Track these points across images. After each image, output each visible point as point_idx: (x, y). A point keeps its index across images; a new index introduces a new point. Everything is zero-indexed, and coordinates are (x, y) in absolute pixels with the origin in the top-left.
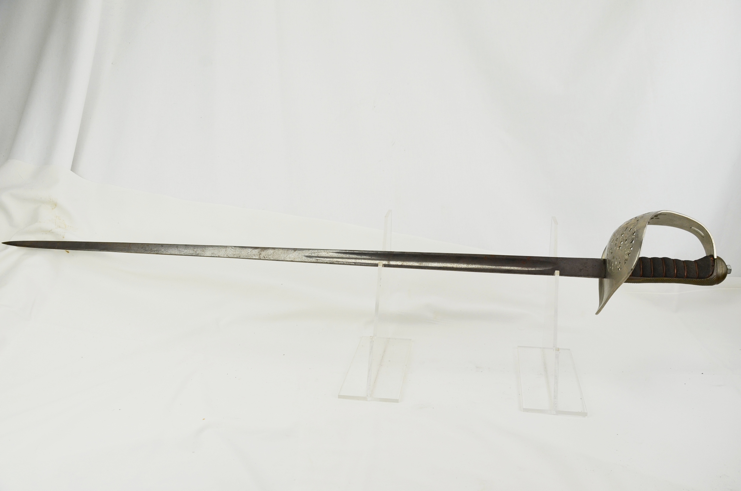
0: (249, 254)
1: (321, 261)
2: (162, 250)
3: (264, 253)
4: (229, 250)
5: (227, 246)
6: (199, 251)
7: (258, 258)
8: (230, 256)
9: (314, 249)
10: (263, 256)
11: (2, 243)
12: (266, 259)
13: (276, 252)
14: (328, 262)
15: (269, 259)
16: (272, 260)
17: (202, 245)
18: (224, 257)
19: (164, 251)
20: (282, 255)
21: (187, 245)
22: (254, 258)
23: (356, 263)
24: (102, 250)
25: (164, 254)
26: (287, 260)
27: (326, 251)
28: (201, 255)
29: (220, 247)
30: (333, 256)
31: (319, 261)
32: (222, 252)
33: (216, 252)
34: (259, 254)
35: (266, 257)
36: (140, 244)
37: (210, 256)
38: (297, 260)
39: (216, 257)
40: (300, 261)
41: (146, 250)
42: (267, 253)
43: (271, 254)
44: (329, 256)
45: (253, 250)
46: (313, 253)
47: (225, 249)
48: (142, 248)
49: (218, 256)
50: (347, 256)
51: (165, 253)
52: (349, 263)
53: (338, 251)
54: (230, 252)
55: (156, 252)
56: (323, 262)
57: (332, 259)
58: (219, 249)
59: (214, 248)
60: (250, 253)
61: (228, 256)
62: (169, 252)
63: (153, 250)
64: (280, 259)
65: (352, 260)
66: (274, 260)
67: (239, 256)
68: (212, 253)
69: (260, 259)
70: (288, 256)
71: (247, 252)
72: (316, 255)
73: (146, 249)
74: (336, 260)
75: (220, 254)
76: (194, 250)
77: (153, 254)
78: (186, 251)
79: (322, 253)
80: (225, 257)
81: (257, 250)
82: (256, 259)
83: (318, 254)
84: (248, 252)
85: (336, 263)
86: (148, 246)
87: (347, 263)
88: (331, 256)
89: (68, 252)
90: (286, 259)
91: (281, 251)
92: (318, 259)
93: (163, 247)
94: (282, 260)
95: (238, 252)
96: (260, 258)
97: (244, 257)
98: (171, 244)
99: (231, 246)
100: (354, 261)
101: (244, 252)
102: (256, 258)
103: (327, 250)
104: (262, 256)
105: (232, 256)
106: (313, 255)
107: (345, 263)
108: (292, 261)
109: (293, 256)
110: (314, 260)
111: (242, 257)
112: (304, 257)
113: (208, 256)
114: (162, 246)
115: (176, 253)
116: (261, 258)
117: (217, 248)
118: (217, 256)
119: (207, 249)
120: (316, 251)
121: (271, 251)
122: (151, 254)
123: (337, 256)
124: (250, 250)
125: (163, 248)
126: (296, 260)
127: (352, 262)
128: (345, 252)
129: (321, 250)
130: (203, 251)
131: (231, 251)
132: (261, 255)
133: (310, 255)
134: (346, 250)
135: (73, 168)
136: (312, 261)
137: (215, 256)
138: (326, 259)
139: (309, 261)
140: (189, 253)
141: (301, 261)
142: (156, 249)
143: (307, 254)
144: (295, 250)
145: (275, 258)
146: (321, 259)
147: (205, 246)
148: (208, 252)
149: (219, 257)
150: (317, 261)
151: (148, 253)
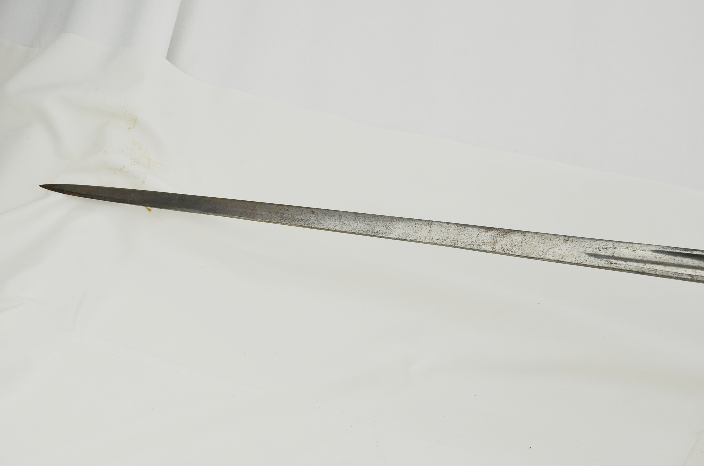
0: (473, 240)
1: (618, 266)
2: (312, 221)
3: (503, 242)
4: (436, 229)
5: (433, 221)
6: (379, 227)
7: (491, 250)
8: (436, 242)
9: (610, 240)
10: (500, 247)
11: (41, 186)
12: (507, 252)
13: (527, 240)
14: (632, 270)
15: (513, 253)
16: (518, 256)
17: (385, 217)
18: (424, 243)
19: (315, 222)
20: (538, 248)
21: (359, 213)
22: (482, 249)
23: (695, 275)
24: (206, 211)
25: (315, 228)
26: (549, 257)
27: (630, 245)
28: (383, 236)
29: (419, 222)
30: (646, 259)
31: (614, 266)
32: (422, 233)
33: (411, 231)
34: (493, 241)
35: (505, 250)
36: (273, 206)
37: (399, 238)
38: (569, 261)
39: (411, 241)
40: (574, 262)
41: (283, 218)
42: (509, 241)
43: (516, 244)
44: (637, 258)
45: (482, 234)
46: (603, 248)
47: (428, 227)
48: (277, 213)
49: (413, 239)
50: (677, 260)
51: (316, 226)
52: (680, 276)
53: (658, 249)
54: (437, 233)
55: (300, 223)
56: (623, 268)
57: (643, 264)
58: (417, 226)
59: (408, 223)
60: (475, 239)
61: (432, 241)
62: (325, 225)
63: (296, 218)
64: (535, 256)
65: (686, 269)
66: (521, 256)
67: (455, 243)
68: (404, 234)
69: (495, 252)
70: (551, 250)
71: (470, 237)
72: (609, 253)
73: (283, 216)
74: (650, 266)
75: (419, 235)
76: (370, 225)
77: (295, 225)
78: (355, 224)
79: (622, 249)
80: (427, 243)
81: (490, 234)
82: (486, 251)
83: (614, 250)
84: (473, 236)
85: (651, 272)
86: (287, 210)
87: (675, 276)
88: (640, 258)
89: (150, 210)
90: (546, 257)
91: (537, 239)
92: (613, 261)
93: (314, 215)
94: (539, 256)
95: (453, 233)
96: (494, 250)
97: (463, 246)
98: (329, 210)
99: (441, 222)
100: (690, 271)
101: (465, 236)
102: (487, 250)
103: (633, 243)
104: (498, 247)
105: (441, 242)
106: (603, 252)
107: (670, 275)
108: (558, 261)
109: (560, 252)
110: (603, 262)
111: (458, 246)
112: (584, 255)
113: (396, 237)
114: (312, 211)
115: (337, 228)
116: (497, 251)
117: (413, 223)
118: (412, 239)
119: (394, 223)
120: (611, 244)
121: (518, 238)
122: (293, 225)
123: (654, 260)
124: (476, 231)
125: (314, 217)
126: (566, 260)
127: (686, 273)
128: (673, 251)
129: (621, 244)
130: (387, 228)
131: (439, 233)
132: (497, 245)
133: (597, 252)
134: (674, 248)
135: (171, 56)
136: (600, 265)
137: (409, 239)
138: (629, 263)
139: (594, 264)
140: (360, 229)
141: (577, 262)
142: (300, 217)
143: (590, 250)
144: (566, 238)
145: (524, 253)
146: (619, 262)
147: (391, 219)
148: (397, 230)
149: (415, 241)
150: (609, 265)
151: (287, 224)
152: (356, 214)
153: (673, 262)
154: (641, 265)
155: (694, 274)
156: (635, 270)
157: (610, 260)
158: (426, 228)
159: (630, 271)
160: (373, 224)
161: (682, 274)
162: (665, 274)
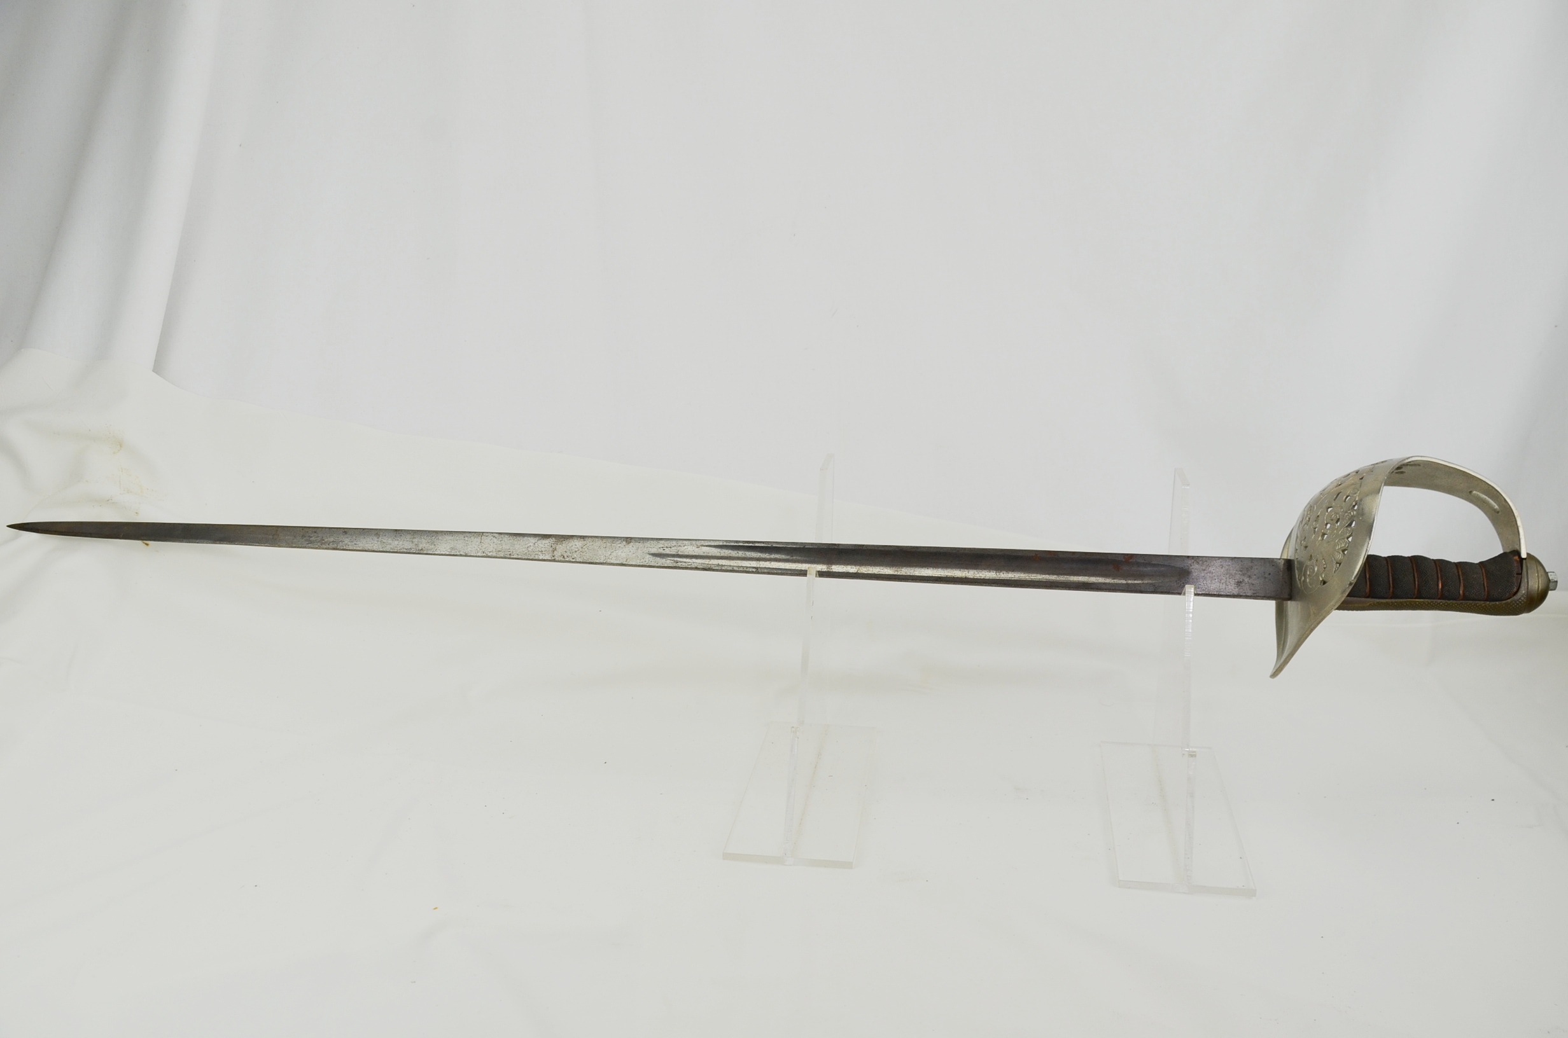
0: (530, 549)
1: (684, 564)
2: (346, 542)
3: (562, 548)
4: (487, 540)
5: (483, 533)
6: (423, 543)
7: (550, 558)
8: (490, 554)
9: (669, 539)
10: (560, 554)
11: (8, 526)
12: (567, 559)
13: (588, 545)
14: (698, 567)
15: (574, 560)
16: (580, 562)
17: (429, 531)
18: (476, 556)
19: (349, 543)
20: (600, 552)
21: (399, 530)
22: (541, 558)
23: (760, 568)
24: (218, 540)
25: (350, 550)
26: (612, 562)
27: (694, 542)
28: (429, 552)
29: (468, 535)
30: (710, 554)
31: (679, 564)
32: (473, 545)
33: (460, 544)
34: (551, 549)
35: (566, 557)
36: (298, 529)
37: (448, 553)
38: (634, 563)
39: (461, 555)
40: (639, 564)
41: (311, 542)
42: (568, 547)
43: (577, 550)
44: (702, 554)
45: (539, 542)
46: (667, 547)
47: (479, 540)
48: (303, 536)
49: (464, 554)
50: (741, 554)
51: (351, 548)
52: (745, 569)
53: (721, 544)
54: (490, 545)
55: (331, 546)
56: (689, 566)
57: (708, 560)
58: (466, 538)
59: (456, 537)
60: (532, 548)
61: (484, 554)
62: (361, 545)
63: (326, 540)
64: (598, 561)
65: (750, 562)
66: (583, 563)
67: (510, 554)
68: (452, 549)
69: (554, 561)
70: (614, 554)
71: (526, 546)
72: (673, 551)
73: (311, 539)
74: (715, 562)
75: (469, 549)
76: (412, 542)
77: (326, 549)
78: (396, 542)
79: (686, 547)
80: (479, 557)
81: (547, 542)
82: (544, 560)
83: (679, 548)
84: (529, 545)
85: (717, 568)
86: (315, 532)
87: (740, 569)
88: (705, 554)
89: (147, 545)
90: (609, 561)
91: (599, 543)
92: (679, 559)
93: (346, 536)
94: (602, 561)
95: (507, 544)
96: (553, 558)
97: (519, 557)
98: (364, 529)
99: (492, 533)
100: (754, 564)
101: (520, 546)
102: (546, 558)
103: (696, 540)
104: (557, 554)
105: (494, 554)
106: (667, 551)
107: (735, 568)
108: (622, 565)
109: (623, 555)
110: (668, 562)
111: (514, 557)
112: (648, 556)
113: (444, 553)
114: (345, 532)
115: (375, 548)
116: (557, 559)
117: (461, 536)
118: (462, 553)
119: (440, 538)
120: (674, 543)
121: (578, 544)
122: (323, 549)
123: (718, 554)
124: (532, 540)
125: (347, 538)
126: (631, 563)
127: (751, 566)
128: (736, 544)
129: (684, 542)
130: (432, 543)
131: (492, 544)
132: (555, 553)
133: (661, 551)
134: (737, 542)
135: (158, 367)
136: (666, 565)
137: (458, 553)
138: (694, 560)
139: (659, 565)
140: (402, 547)
141: (641, 564)
142: (332, 539)
143: (654, 551)
144: (628, 540)
145: (585, 559)
146: (684, 560)
147: (437, 532)
148: (444, 546)
149: (466, 556)
150: (675, 565)
151: (316, 548)
152: (396, 530)
153: (737, 555)
154: (707, 561)
155: (758, 566)
156: (701, 567)
157: (676, 559)
158: (476, 540)
159: (696, 569)
160: (416, 540)
161: (747, 567)
162: (730, 568)
